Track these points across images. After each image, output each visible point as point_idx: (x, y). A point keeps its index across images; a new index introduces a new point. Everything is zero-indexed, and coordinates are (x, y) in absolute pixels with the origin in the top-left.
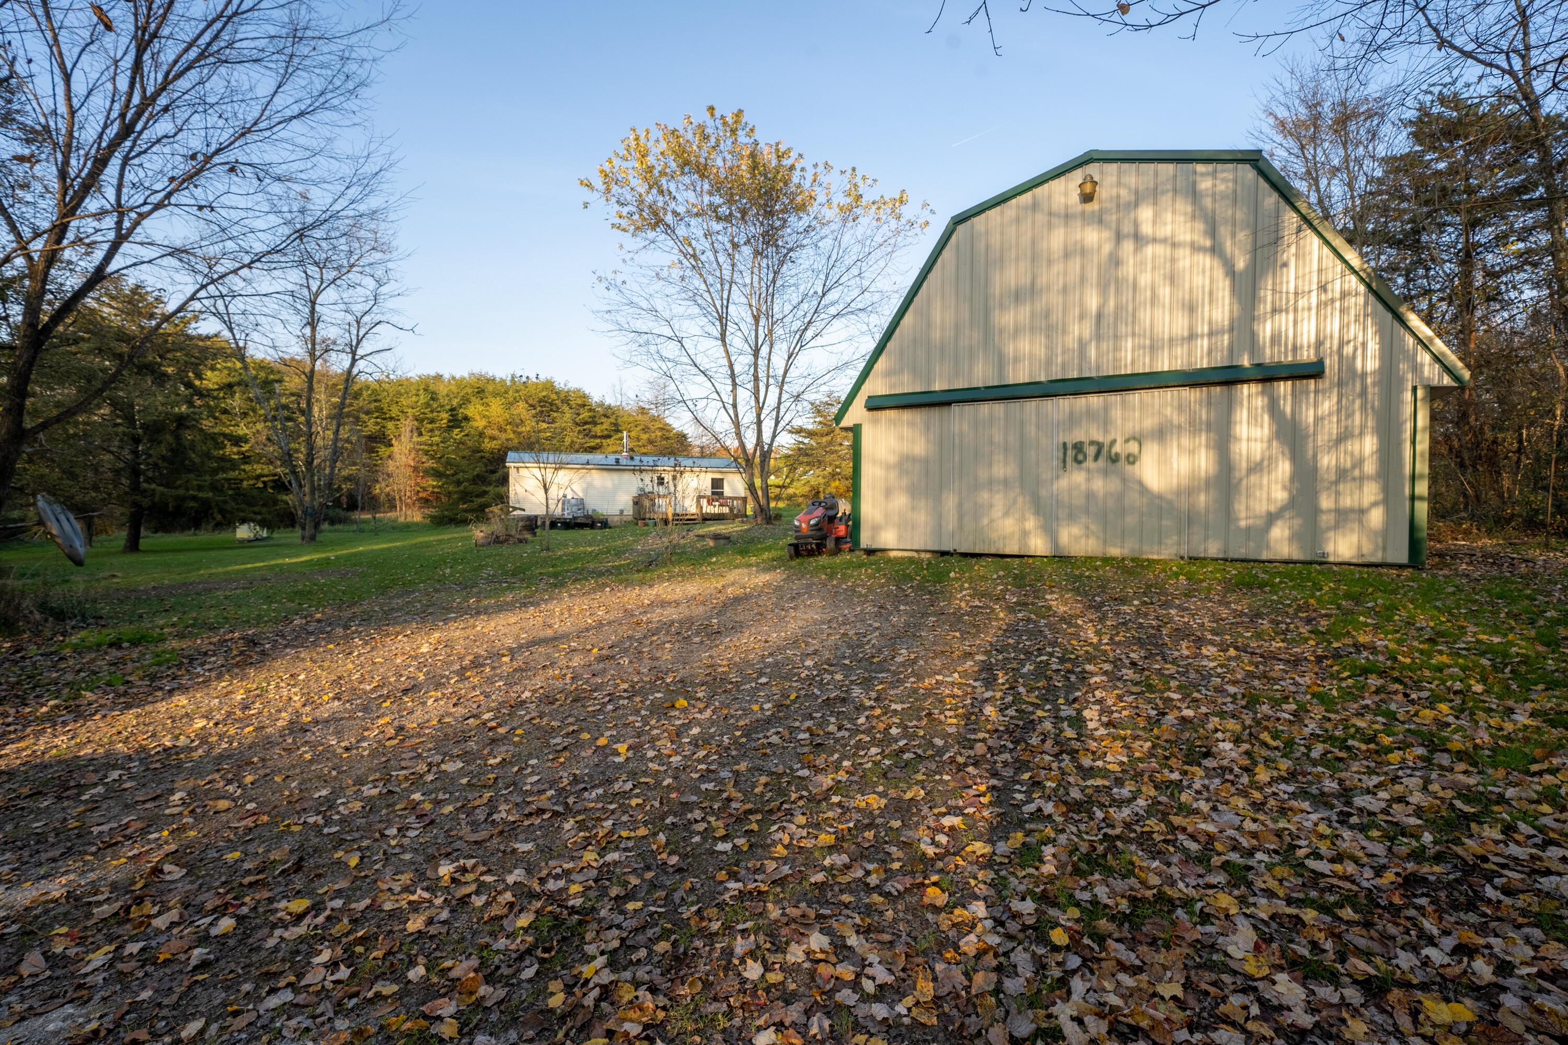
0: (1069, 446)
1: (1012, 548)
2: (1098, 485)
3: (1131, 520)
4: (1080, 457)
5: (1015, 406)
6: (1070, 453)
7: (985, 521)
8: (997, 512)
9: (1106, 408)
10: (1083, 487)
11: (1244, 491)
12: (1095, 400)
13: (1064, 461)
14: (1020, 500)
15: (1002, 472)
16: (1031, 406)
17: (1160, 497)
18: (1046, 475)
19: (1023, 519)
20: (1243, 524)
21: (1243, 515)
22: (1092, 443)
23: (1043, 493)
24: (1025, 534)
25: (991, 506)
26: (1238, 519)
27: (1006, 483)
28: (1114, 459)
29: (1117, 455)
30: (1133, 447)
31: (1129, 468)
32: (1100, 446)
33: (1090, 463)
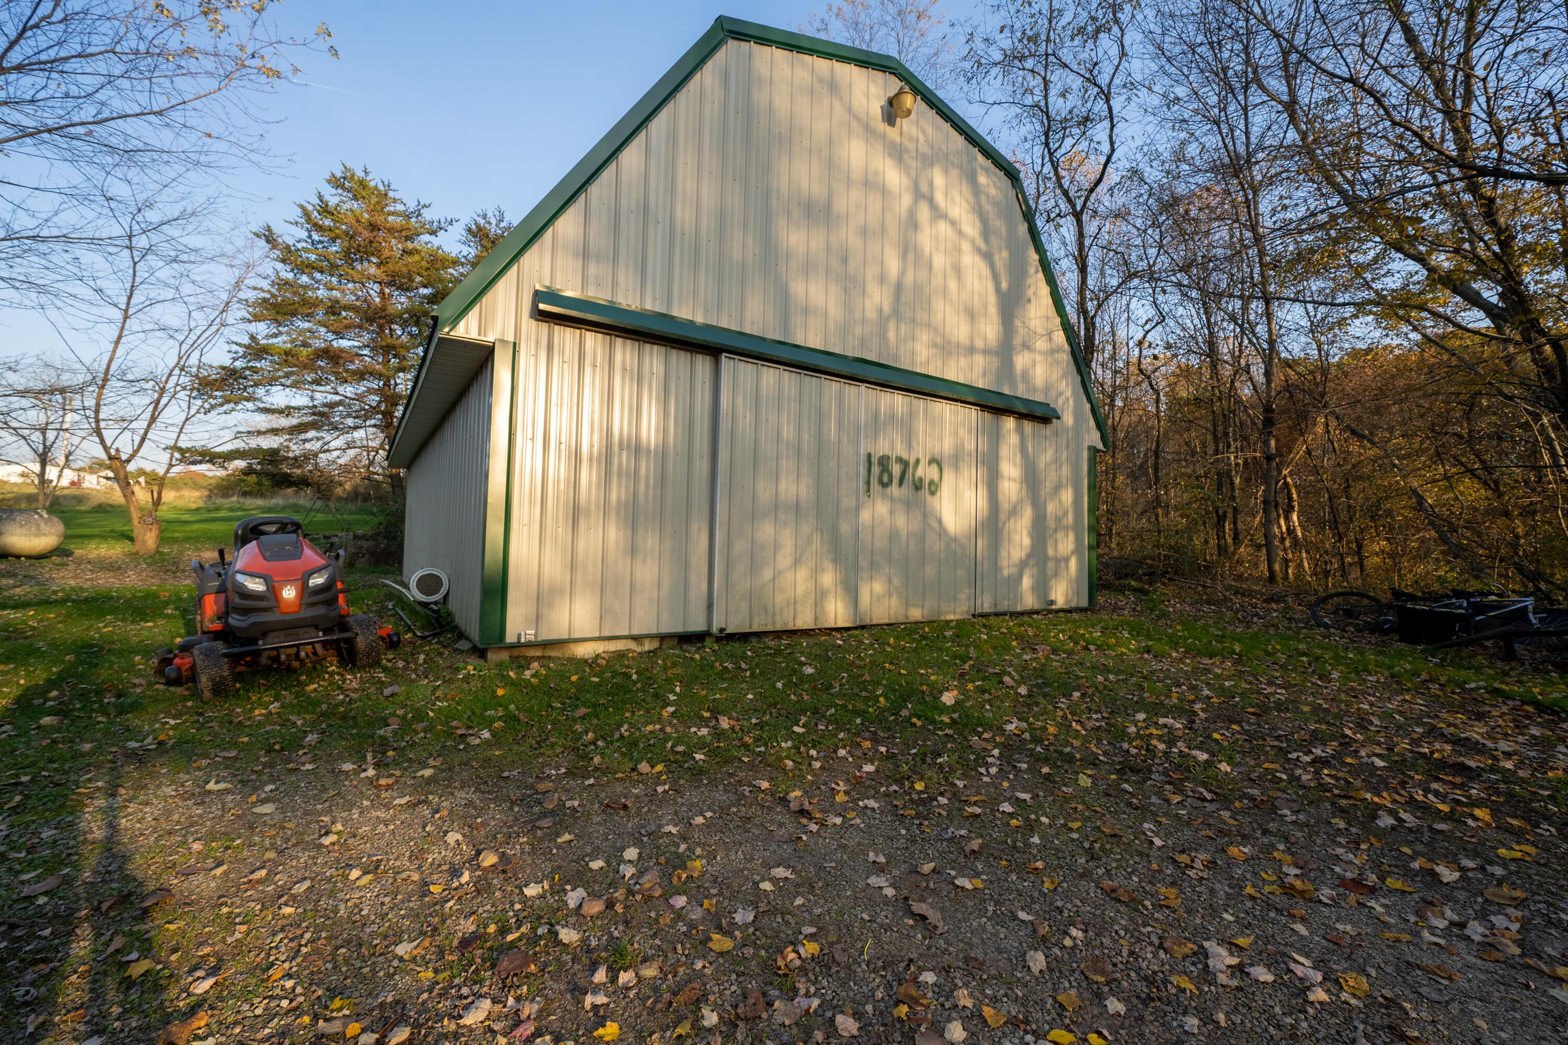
0: (875, 460)
1: (804, 620)
2: (901, 521)
3: (930, 571)
4: (885, 479)
5: (812, 383)
6: (876, 469)
7: (767, 574)
8: (784, 560)
9: (911, 415)
10: (887, 523)
11: (1006, 536)
12: (898, 401)
13: (868, 483)
14: (817, 538)
15: (793, 490)
16: (833, 387)
17: (955, 540)
18: (848, 502)
19: (816, 571)
20: (1006, 572)
21: (1005, 563)
22: (900, 460)
23: (845, 528)
24: (820, 596)
25: (777, 547)
26: (1002, 568)
27: (797, 508)
28: (918, 486)
29: (921, 480)
30: (932, 473)
31: (929, 498)
32: (905, 464)
33: (894, 489)
